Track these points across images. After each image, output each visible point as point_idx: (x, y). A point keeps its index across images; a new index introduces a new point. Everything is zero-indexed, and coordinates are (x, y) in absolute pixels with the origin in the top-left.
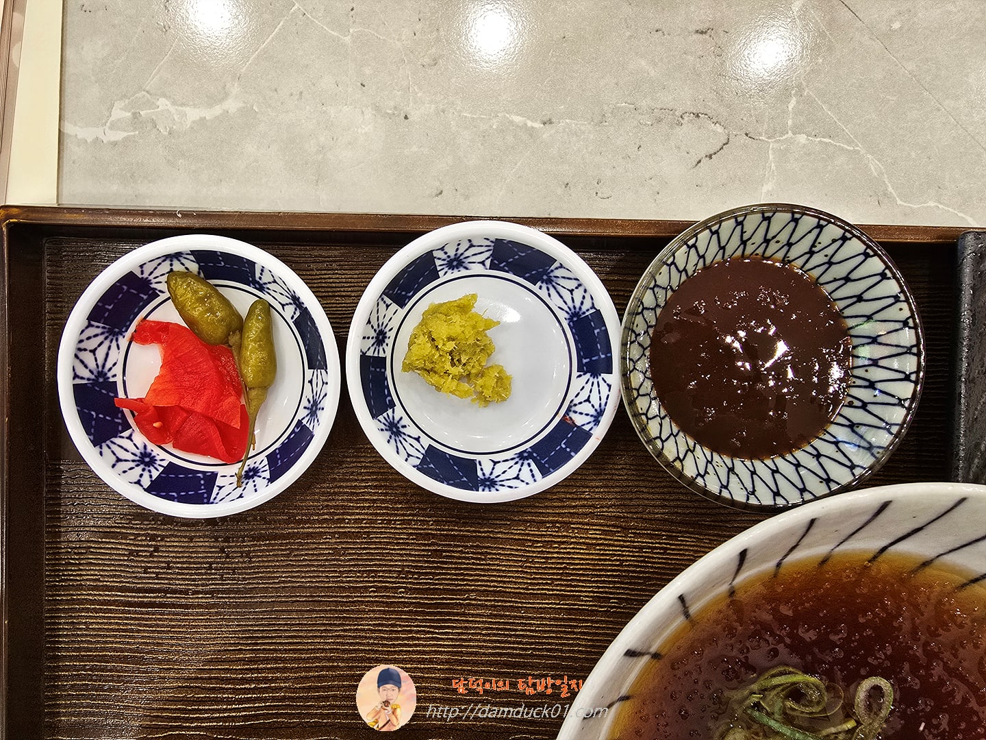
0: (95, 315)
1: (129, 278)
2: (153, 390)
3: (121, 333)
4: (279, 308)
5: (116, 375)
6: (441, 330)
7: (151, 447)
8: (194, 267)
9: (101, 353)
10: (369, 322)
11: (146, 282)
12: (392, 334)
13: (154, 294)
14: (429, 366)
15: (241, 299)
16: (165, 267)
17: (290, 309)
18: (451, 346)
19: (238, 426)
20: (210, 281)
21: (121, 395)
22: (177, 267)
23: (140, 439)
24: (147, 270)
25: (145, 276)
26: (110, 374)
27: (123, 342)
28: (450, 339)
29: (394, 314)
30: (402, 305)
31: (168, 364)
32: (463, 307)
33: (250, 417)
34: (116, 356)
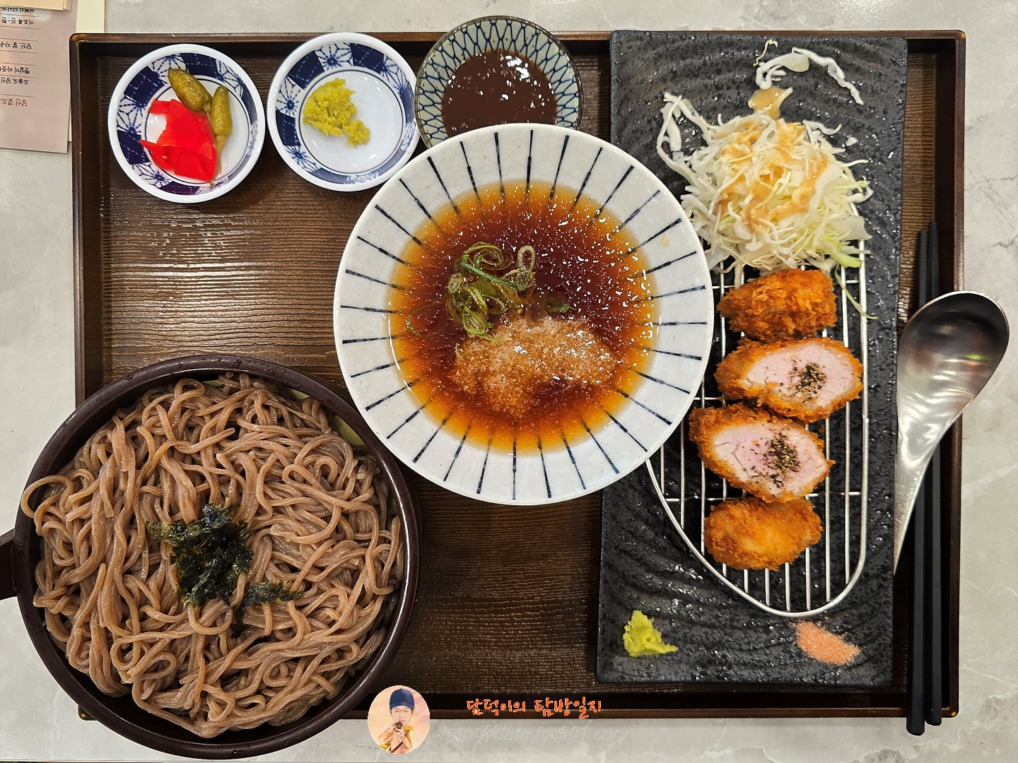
0: (128, 92)
1: (146, 71)
2: (162, 137)
3: (143, 107)
4: (232, 90)
5: (140, 131)
6: (321, 95)
7: (161, 173)
8: (183, 66)
9: (132, 115)
10: (280, 92)
11: (156, 75)
12: (299, 105)
13: (161, 84)
14: (315, 117)
15: (211, 86)
16: (166, 66)
17: (238, 89)
18: (326, 104)
19: (211, 158)
20: (195, 76)
21: (143, 138)
22: (174, 66)
23: (155, 168)
24: (157, 65)
25: (156, 70)
26: (137, 130)
27: (145, 112)
28: (325, 100)
29: (298, 93)
30: (303, 87)
31: (170, 125)
32: (335, 85)
33: (218, 153)
34: (140, 120)
